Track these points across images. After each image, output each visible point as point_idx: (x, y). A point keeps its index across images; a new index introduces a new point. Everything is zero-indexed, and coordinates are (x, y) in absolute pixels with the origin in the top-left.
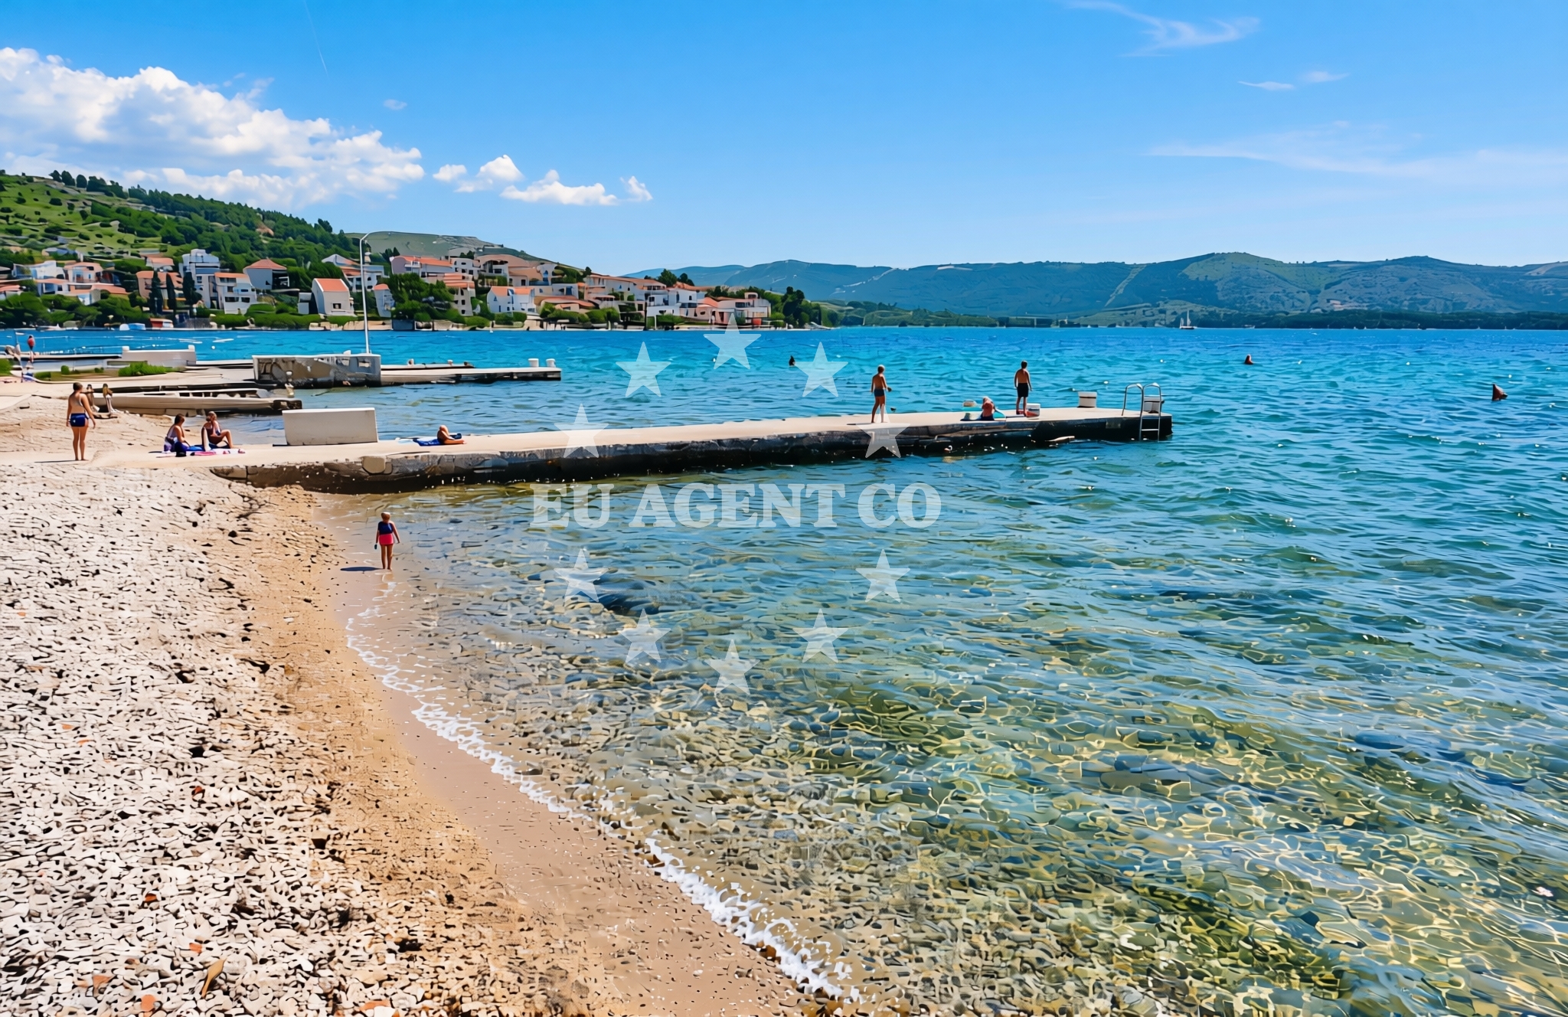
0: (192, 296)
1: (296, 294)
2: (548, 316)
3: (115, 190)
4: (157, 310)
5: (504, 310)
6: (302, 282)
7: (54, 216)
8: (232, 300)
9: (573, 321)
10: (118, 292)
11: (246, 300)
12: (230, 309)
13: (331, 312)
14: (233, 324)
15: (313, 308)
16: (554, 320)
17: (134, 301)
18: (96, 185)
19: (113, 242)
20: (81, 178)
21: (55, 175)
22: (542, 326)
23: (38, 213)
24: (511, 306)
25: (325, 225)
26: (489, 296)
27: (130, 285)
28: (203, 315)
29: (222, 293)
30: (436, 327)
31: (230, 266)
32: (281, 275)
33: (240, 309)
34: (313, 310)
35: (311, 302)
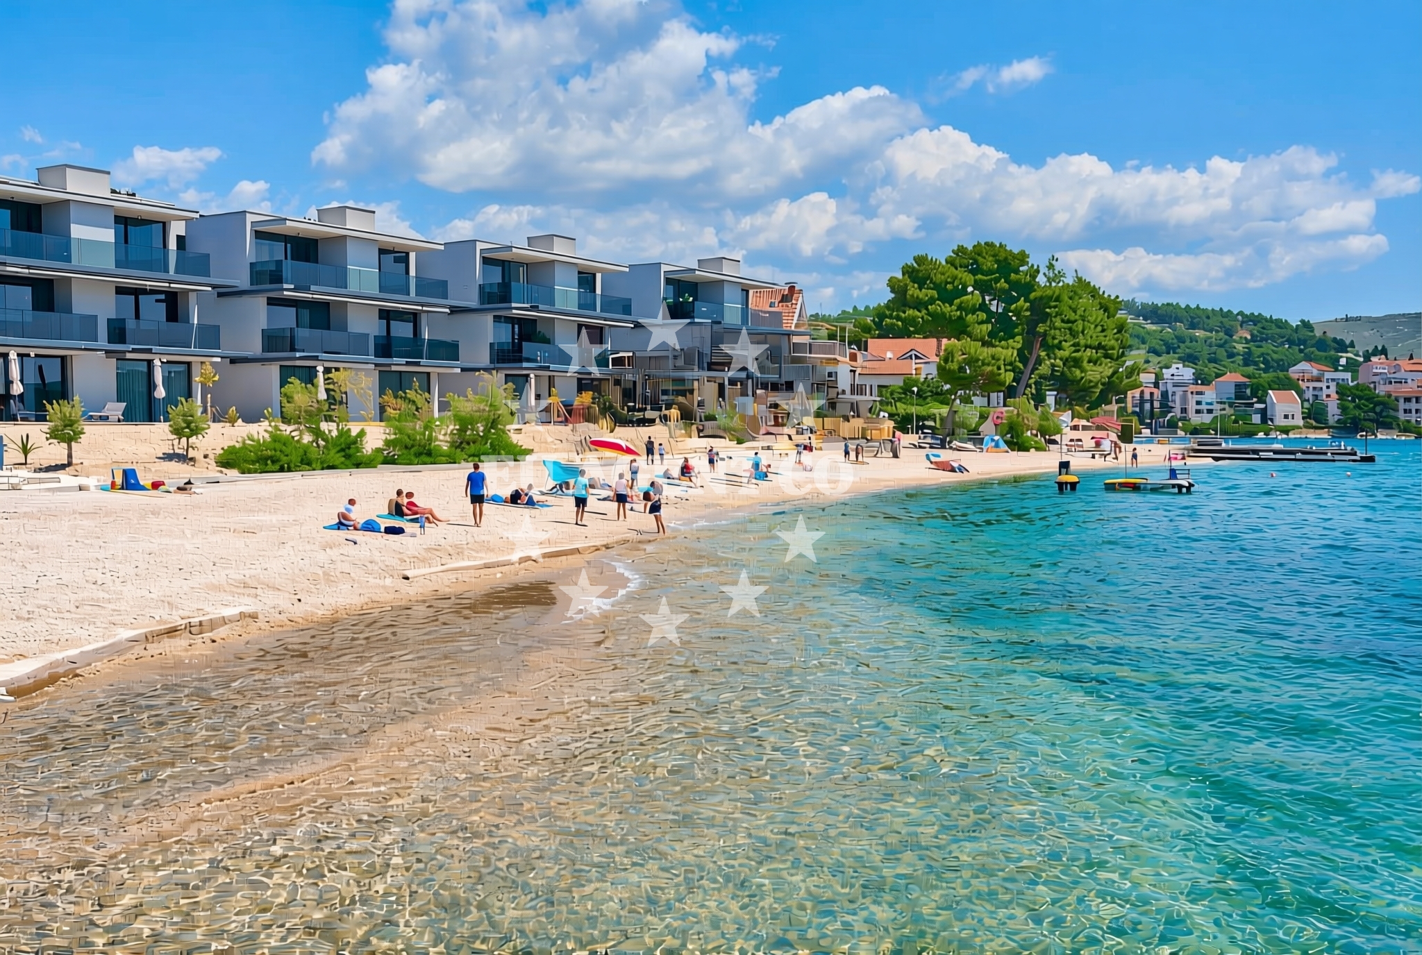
0: (1166, 406)
1: (1251, 405)
6: (1259, 392)
8: (1198, 412)
11: (1210, 411)
12: (1196, 420)
13: (1280, 421)
15: (1265, 417)
25: (1307, 325)
28: (1173, 424)
29: (1192, 407)
30: (1379, 436)
31: (1202, 379)
32: (1245, 385)
33: (1207, 419)
34: (1264, 419)
35: (1263, 413)
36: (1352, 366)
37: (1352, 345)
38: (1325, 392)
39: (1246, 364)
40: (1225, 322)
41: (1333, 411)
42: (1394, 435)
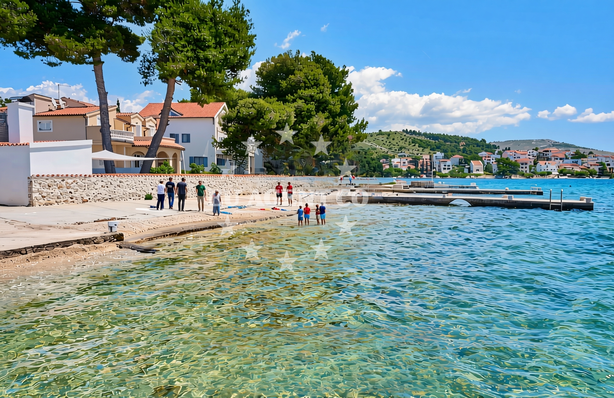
1: (465, 166)
2: (562, 173)
3: (419, 134)
4: (422, 173)
5: (543, 170)
6: (467, 161)
7: (402, 144)
8: (445, 169)
9: (573, 175)
10: (413, 167)
11: (448, 169)
12: (444, 172)
13: (475, 172)
14: (443, 176)
15: (470, 170)
16: (565, 175)
17: (416, 169)
18: (414, 132)
19: (415, 150)
20: (411, 131)
21: (403, 131)
22: (558, 177)
23: (397, 143)
24: (546, 169)
25: (484, 141)
26: (538, 165)
27: (416, 165)
28: (435, 173)
29: (442, 166)
30: (512, 178)
31: (446, 157)
32: (462, 160)
33: (447, 171)
34: (469, 171)
35: (469, 169)
36: (500, 153)
37: (499, 147)
38: (492, 161)
39: (463, 152)
40: (456, 139)
41: (495, 167)
42: (518, 177)
